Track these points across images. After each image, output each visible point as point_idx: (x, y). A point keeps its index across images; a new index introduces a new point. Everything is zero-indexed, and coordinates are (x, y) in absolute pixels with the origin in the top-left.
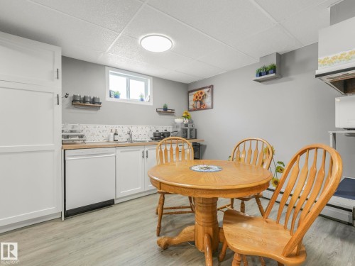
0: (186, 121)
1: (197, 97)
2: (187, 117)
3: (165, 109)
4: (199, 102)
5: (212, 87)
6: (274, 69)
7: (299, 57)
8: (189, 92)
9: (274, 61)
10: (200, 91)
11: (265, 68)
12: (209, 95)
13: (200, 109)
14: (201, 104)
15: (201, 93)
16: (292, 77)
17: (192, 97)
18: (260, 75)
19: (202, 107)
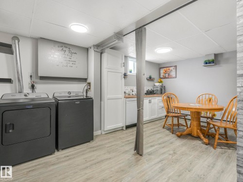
0: (161, 84)
1: (166, 71)
2: (161, 82)
3: (150, 78)
4: (167, 74)
5: (176, 66)
6: (213, 62)
7: (225, 56)
8: (161, 68)
9: (212, 57)
10: (168, 68)
11: (209, 60)
12: (174, 70)
13: (168, 78)
14: (169, 75)
15: (169, 69)
16: (221, 65)
17: (162, 71)
18: (206, 63)
19: (169, 77)
